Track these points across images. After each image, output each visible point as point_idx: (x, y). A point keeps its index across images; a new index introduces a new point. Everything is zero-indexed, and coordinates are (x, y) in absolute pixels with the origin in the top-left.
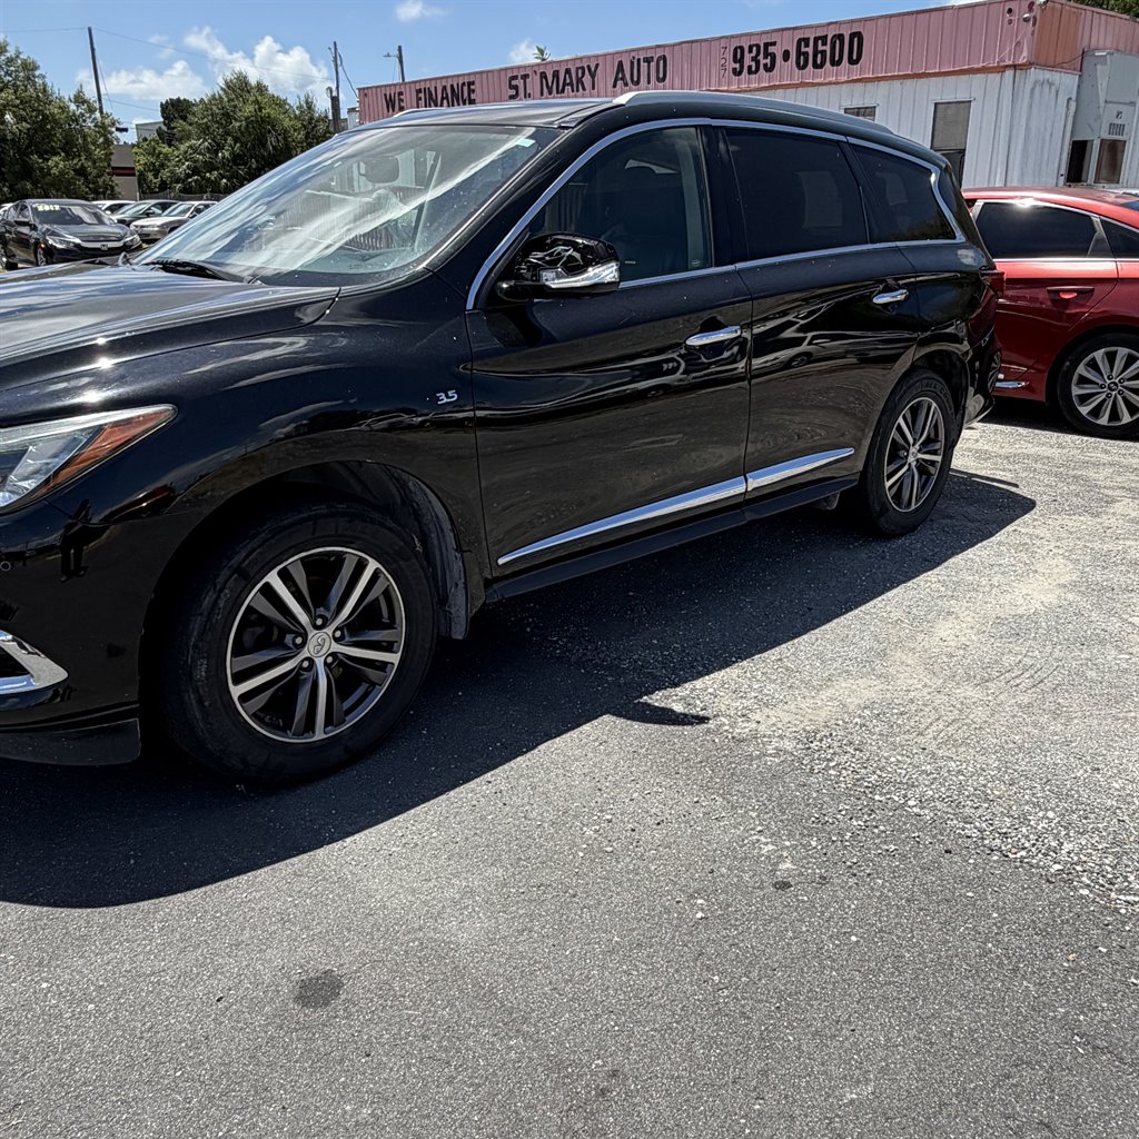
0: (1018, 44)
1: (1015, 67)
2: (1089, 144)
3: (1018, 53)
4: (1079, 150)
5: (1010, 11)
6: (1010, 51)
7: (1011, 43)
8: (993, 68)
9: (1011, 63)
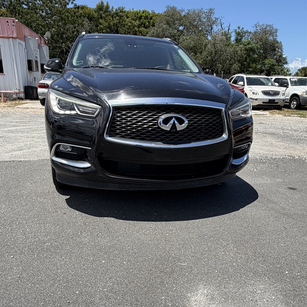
0: (12, 31)
1: (12, 38)
2: (32, 61)
3: (13, 34)
4: (29, 62)
5: (7, 22)
6: (10, 33)
7: (10, 31)
8: (5, 37)
9: (11, 36)
